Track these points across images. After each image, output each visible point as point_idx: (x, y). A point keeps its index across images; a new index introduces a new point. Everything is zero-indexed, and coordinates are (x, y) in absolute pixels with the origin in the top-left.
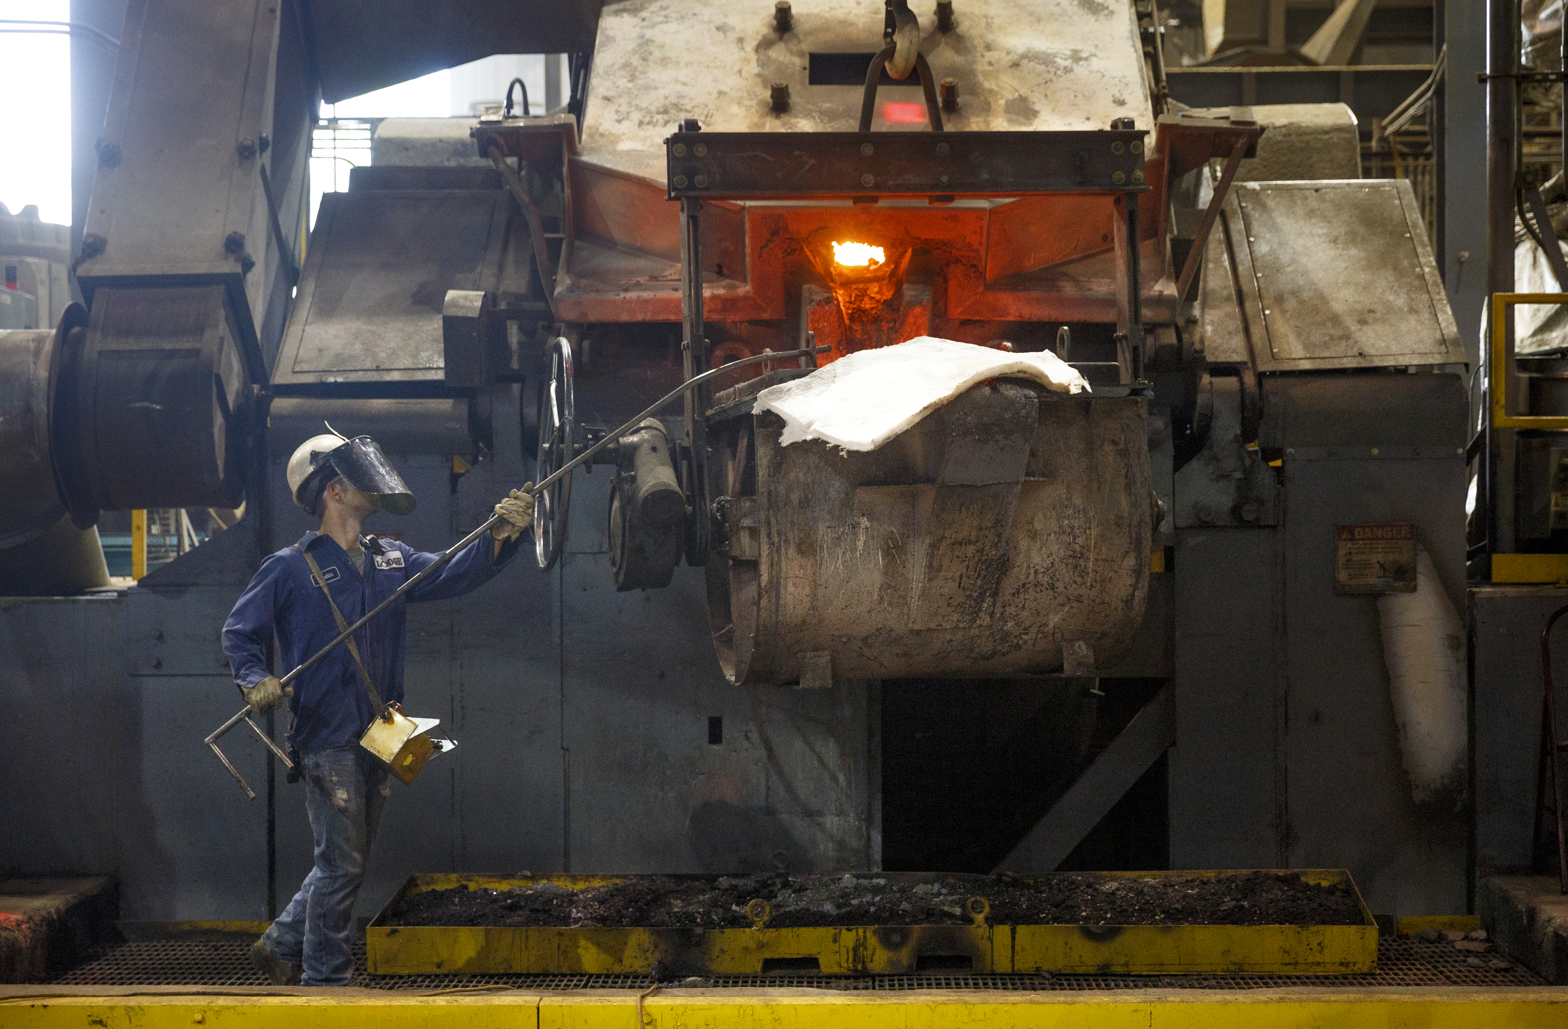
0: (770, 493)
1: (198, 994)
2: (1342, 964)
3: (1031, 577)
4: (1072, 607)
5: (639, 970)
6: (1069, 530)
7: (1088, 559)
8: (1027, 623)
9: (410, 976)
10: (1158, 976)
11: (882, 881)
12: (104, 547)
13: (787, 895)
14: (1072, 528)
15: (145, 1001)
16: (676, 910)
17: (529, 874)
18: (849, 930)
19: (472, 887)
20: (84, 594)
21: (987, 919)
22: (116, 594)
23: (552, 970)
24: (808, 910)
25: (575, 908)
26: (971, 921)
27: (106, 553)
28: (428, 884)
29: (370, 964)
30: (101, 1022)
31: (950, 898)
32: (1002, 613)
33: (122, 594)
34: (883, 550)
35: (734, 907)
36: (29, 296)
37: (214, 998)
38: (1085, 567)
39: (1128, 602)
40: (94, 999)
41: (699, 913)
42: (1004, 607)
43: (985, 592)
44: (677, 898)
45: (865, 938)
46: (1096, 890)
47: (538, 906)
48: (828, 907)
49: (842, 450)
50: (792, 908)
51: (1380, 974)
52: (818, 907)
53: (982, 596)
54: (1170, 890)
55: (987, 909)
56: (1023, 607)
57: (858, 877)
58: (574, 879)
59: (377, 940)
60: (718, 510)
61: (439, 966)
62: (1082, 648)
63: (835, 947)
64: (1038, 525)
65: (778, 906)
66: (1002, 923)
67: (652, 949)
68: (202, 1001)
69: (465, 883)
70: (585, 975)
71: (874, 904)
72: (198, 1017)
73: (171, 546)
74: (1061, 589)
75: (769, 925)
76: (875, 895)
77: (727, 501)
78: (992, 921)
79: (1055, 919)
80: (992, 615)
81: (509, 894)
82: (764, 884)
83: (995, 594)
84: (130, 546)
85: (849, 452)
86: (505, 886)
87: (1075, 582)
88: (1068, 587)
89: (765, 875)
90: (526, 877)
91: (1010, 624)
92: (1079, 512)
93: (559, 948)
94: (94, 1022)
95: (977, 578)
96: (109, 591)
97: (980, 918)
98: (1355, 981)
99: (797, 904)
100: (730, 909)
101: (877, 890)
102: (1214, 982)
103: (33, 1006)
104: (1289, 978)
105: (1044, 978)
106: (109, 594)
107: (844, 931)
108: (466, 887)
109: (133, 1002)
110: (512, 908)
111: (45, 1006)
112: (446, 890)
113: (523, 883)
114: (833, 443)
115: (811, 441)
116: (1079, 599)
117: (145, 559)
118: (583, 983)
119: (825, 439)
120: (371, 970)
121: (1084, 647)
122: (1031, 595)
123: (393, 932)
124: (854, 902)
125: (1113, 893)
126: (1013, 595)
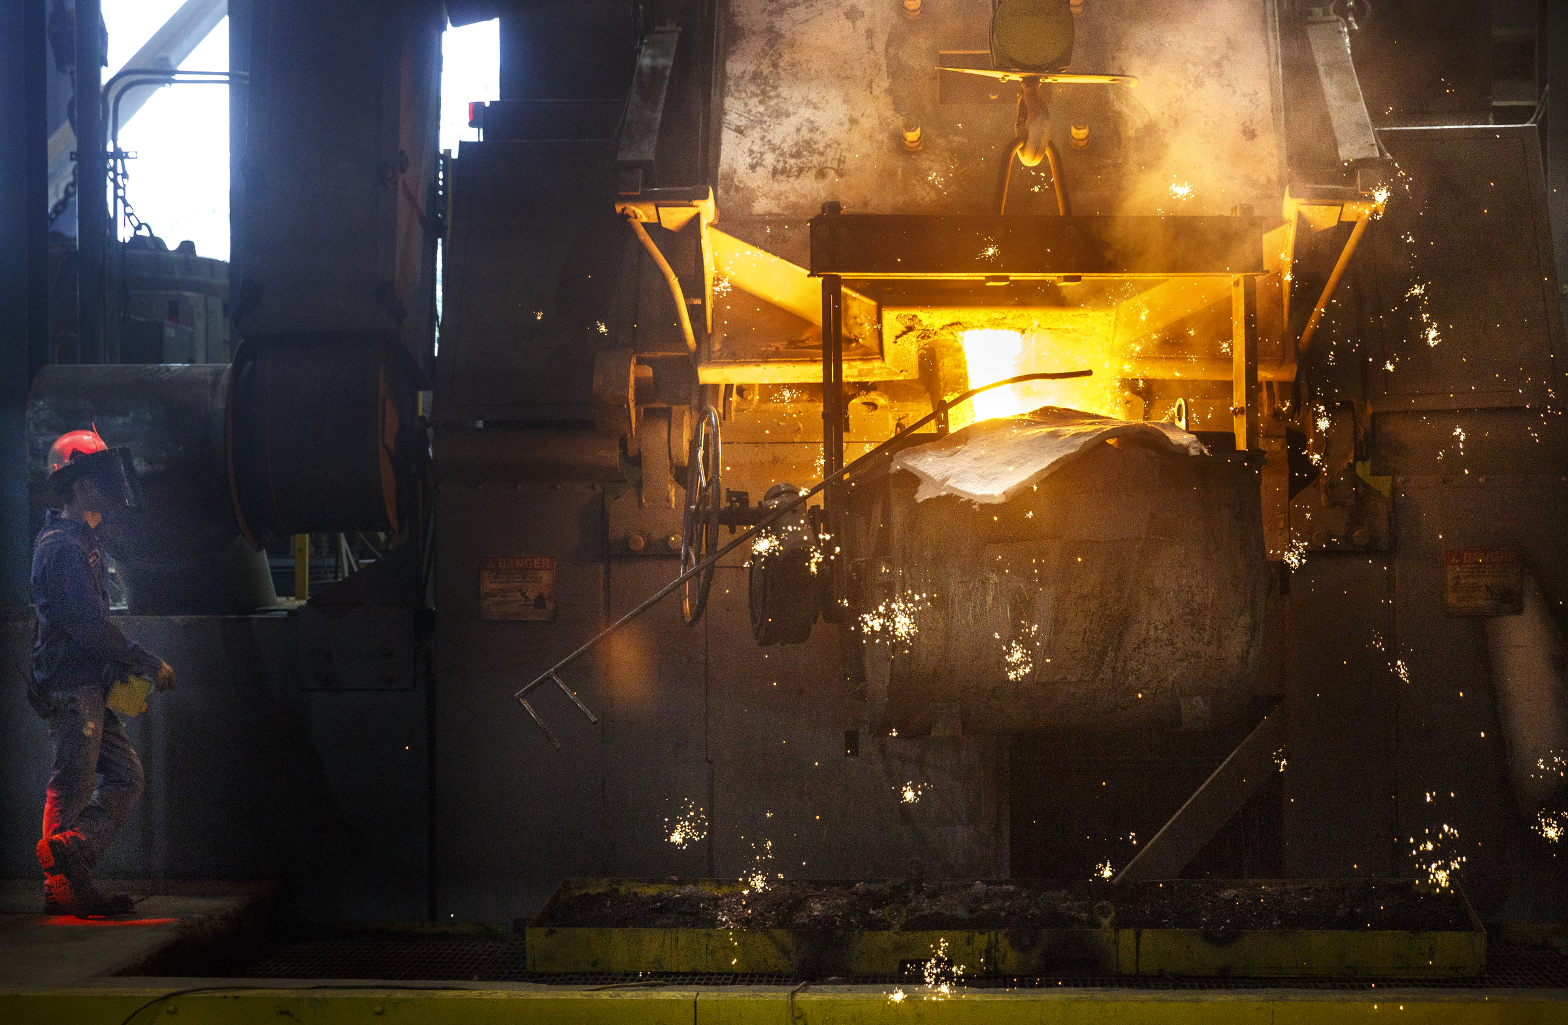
0: (904, 550)
1: (377, 987)
2: (1451, 969)
3: (1152, 632)
4: (1191, 663)
5: (783, 970)
6: (1187, 589)
7: (1205, 616)
8: (1147, 679)
9: (566, 974)
10: (1276, 979)
11: (1012, 888)
12: (271, 568)
13: (921, 900)
14: (1190, 587)
15: (329, 994)
16: (816, 913)
17: (675, 878)
18: (981, 933)
19: (623, 890)
20: (255, 613)
21: (1112, 923)
22: (285, 613)
23: (701, 968)
24: (941, 914)
25: (722, 911)
26: (1098, 925)
27: (273, 574)
28: (580, 888)
29: (529, 962)
30: (288, 1013)
31: (1076, 904)
32: (1123, 668)
33: (291, 612)
34: (1011, 606)
35: (871, 912)
36: (189, 329)
37: (390, 991)
38: (1203, 625)
39: (1243, 659)
40: (281, 992)
41: (838, 916)
42: (1125, 662)
43: (1107, 647)
44: (817, 903)
45: (997, 940)
46: (1215, 897)
47: (685, 908)
48: (961, 912)
49: (975, 504)
50: (926, 912)
51: (1488, 978)
52: (951, 912)
53: (1104, 652)
54: (1286, 897)
55: (1113, 914)
56: (1144, 662)
57: (988, 883)
58: (719, 884)
59: (536, 940)
60: (854, 571)
61: (594, 964)
62: (1199, 703)
63: (969, 950)
64: (1158, 583)
65: (913, 911)
66: (1127, 926)
67: (794, 950)
68: (382, 994)
69: (615, 886)
70: (731, 974)
71: (1004, 910)
72: (378, 1009)
73: (329, 567)
74: (1179, 645)
75: (905, 927)
76: (1005, 901)
77: (862, 562)
78: (1118, 925)
79: (1177, 925)
80: (1114, 669)
81: (658, 898)
82: (898, 890)
83: (1118, 649)
84: (293, 567)
85: (981, 505)
86: (652, 891)
87: (1193, 638)
88: (1187, 643)
89: (900, 881)
90: (672, 882)
91: (1130, 678)
92: (1197, 572)
93: (707, 949)
94: (282, 1013)
95: (1100, 632)
96: (276, 610)
97: (1106, 922)
98: (1465, 985)
99: (931, 909)
100: (867, 913)
101: (1007, 896)
102: (1329, 984)
103: (225, 997)
104: (1402, 981)
105: (1167, 980)
106: (279, 613)
107: (977, 934)
108: (617, 891)
109: (318, 994)
110: (661, 911)
111: (236, 998)
112: (598, 894)
113: (669, 887)
114: (966, 498)
115: (945, 496)
116: (1197, 655)
117: (307, 579)
118: (731, 980)
119: (959, 494)
120: (529, 968)
121: (1201, 703)
122: (1151, 649)
123: (551, 932)
124: (985, 907)
125: (1233, 900)
126: (1135, 650)
